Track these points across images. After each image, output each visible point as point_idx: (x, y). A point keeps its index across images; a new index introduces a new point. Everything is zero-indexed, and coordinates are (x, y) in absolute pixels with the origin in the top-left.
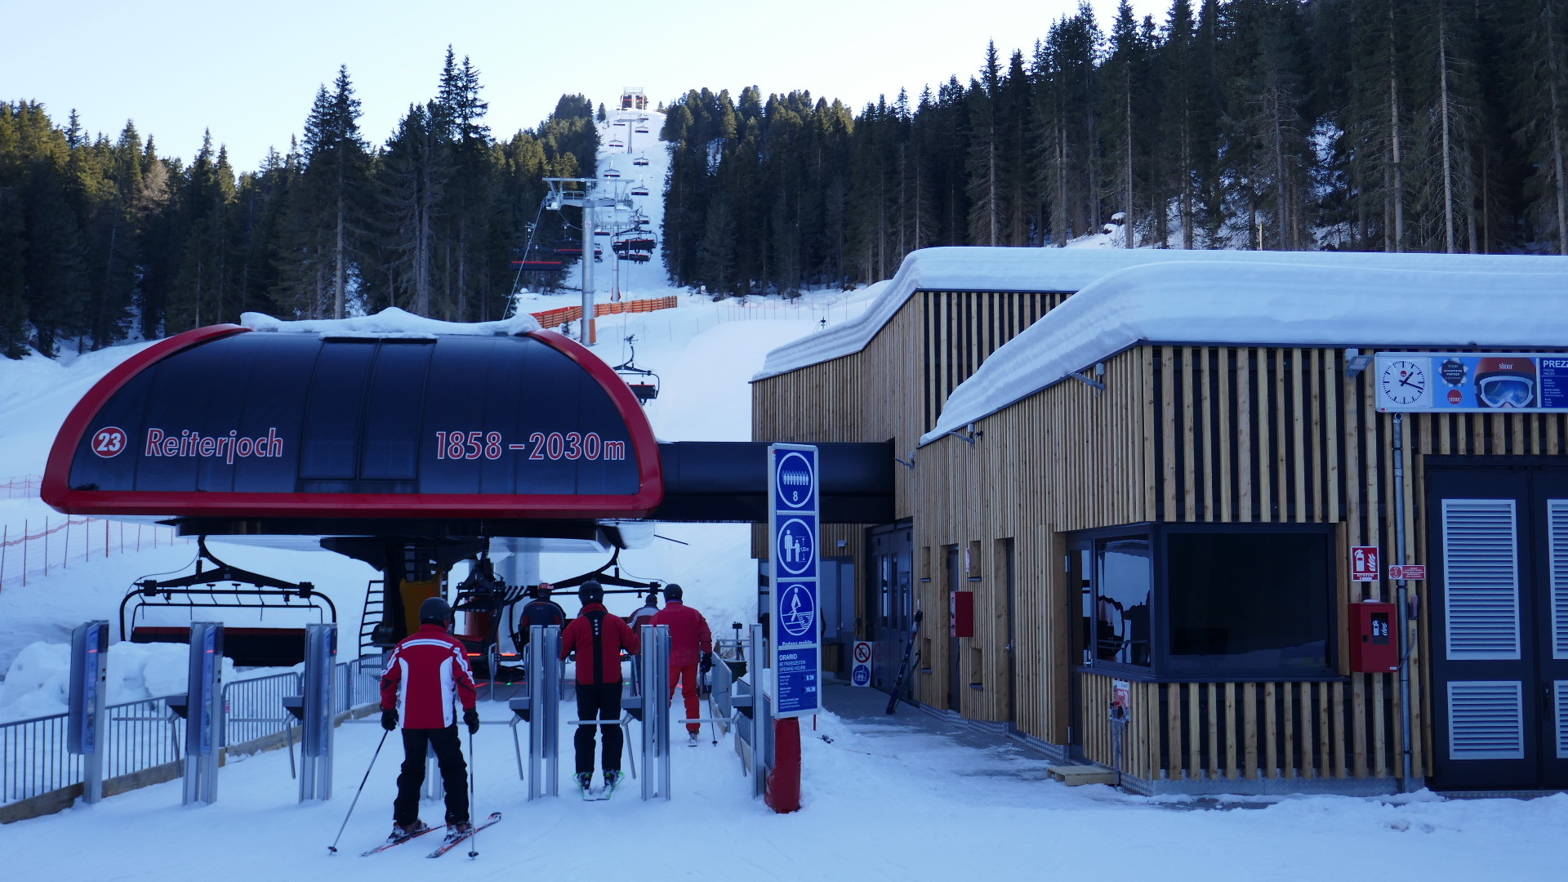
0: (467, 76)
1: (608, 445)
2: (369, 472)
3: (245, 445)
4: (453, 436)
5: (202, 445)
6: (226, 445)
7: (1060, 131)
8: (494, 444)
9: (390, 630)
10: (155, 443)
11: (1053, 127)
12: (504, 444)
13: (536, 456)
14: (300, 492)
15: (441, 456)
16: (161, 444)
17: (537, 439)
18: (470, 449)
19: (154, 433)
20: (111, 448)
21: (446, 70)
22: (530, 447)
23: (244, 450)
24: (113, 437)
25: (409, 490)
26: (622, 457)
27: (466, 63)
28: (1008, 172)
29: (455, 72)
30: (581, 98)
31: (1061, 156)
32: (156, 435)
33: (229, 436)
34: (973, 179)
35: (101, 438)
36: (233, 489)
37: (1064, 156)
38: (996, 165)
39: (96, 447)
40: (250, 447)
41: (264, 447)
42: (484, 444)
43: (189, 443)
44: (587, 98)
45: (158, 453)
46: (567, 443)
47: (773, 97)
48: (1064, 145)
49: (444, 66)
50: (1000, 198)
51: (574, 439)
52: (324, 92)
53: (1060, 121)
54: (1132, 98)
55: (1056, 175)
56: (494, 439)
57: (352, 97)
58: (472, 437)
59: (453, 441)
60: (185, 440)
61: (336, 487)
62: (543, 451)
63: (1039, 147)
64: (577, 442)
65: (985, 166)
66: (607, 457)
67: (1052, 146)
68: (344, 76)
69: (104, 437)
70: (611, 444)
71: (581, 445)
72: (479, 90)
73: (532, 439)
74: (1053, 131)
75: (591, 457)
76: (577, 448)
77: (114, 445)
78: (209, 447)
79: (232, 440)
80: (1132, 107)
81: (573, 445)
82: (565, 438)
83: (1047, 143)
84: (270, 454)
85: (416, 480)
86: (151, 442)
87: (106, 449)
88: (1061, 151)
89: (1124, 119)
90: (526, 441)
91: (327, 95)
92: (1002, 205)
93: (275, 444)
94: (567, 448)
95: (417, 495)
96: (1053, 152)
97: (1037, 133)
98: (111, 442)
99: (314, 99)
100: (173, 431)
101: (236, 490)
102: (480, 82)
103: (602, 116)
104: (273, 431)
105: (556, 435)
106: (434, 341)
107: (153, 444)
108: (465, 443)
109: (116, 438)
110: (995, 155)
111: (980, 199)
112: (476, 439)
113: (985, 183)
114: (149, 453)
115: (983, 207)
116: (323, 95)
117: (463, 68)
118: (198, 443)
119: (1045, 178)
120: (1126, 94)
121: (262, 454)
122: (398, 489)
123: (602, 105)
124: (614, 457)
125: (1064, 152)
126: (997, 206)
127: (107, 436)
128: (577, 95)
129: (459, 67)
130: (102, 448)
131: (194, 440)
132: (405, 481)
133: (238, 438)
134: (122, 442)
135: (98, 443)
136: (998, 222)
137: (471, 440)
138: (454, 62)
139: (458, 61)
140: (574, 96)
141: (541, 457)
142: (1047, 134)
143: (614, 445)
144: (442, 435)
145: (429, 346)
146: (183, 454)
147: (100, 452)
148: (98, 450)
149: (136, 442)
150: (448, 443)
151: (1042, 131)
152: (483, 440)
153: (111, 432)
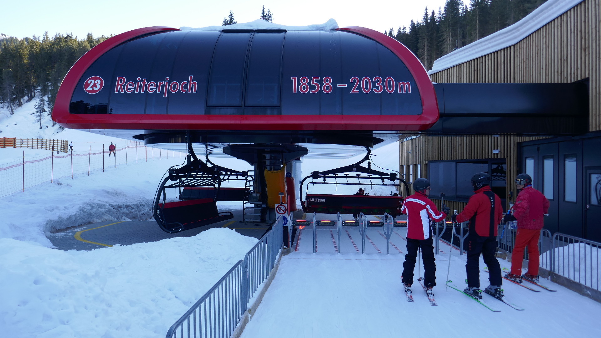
0: (269, 15)
1: (399, 83)
2: (250, 102)
3: (174, 86)
4: (302, 79)
5: (149, 87)
6: (163, 86)
7: (449, 33)
8: (328, 84)
9: (258, 195)
10: (120, 85)
11: (447, 32)
12: (334, 84)
13: (354, 91)
14: (208, 115)
15: (295, 91)
16: (124, 86)
17: (355, 81)
18: (313, 87)
19: (120, 80)
20: (95, 88)
21: (262, 14)
22: (351, 86)
23: (174, 89)
24: (96, 82)
25: (275, 113)
26: (409, 92)
27: (269, 11)
28: (431, 47)
29: (265, 14)
31: (449, 41)
32: (121, 80)
33: (165, 81)
34: (420, 50)
35: (89, 82)
36: (167, 112)
37: (450, 41)
38: (427, 46)
39: (86, 88)
40: (178, 87)
41: (186, 87)
42: (322, 84)
43: (141, 85)
45: (122, 91)
46: (374, 83)
48: (450, 37)
49: (262, 12)
50: (428, 55)
51: (378, 81)
52: (225, 20)
53: (449, 30)
54: (479, 18)
55: (448, 47)
56: (327, 81)
57: (234, 21)
58: (313, 80)
59: (302, 82)
60: (138, 83)
61: (230, 111)
62: (359, 88)
63: (442, 38)
64: (380, 83)
65: (424, 46)
66: (400, 91)
67: (447, 38)
68: (232, 14)
69: (91, 82)
70: (402, 83)
71: (383, 84)
72: (273, 20)
73: (352, 81)
74: (447, 33)
75: (390, 91)
76: (380, 86)
77: (96, 87)
78: (153, 87)
79: (167, 83)
80: (479, 21)
81: (378, 84)
82: (372, 81)
83: (445, 37)
84: (189, 91)
85: (280, 106)
86: (118, 84)
87: (92, 89)
88: (449, 39)
89: (476, 25)
90: (348, 82)
91: (226, 21)
92: (429, 57)
93: (193, 85)
94: (374, 86)
95: (280, 116)
96: (447, 40)
97: (441, 34)
98: (95, 85)
99: (223, 22)
100: (131, 77)
101: (169, 114)
102: (273, 17)
104: (191, 77)
105: (366, 78)
106: (285, 31)
107: (119, 86)
108: (309, 84)
109: (98, 82)
110: (427, 42)
111: (421, 56)
112: (316, 81)
113: (423, 51)
114: (117, 91)
115: (423, 58)
116: (225, 21)
117: (268, 13)
118: (146, 85)
119: (444, 48)
120: (477, 17)
121: (185, 91)
122: (269, 112)
124: (405, 92)
125: (450, 39)
126: (427, 58)
127: (93, 81)
129: (266, 13)
130: (89, 88)
131: (144, 83)
132: (272, 107)
133: (170, 82)
134: (101, 85)
135: (87, 85)
136: (427, 63)
137: (313, 81)
138: (265, 11)
139: (266, 11)
141: (358, 92)
142: (445, 34)
143: (404, 84)
144: (295, 79)
145: (283, 34)
146: (137, 91)
147: (88, 91)
148: (88, 89)
149: (109, 85)
150: (299, 84)
151: (443, 33)
152: (320, 82)
153: (95, 79)
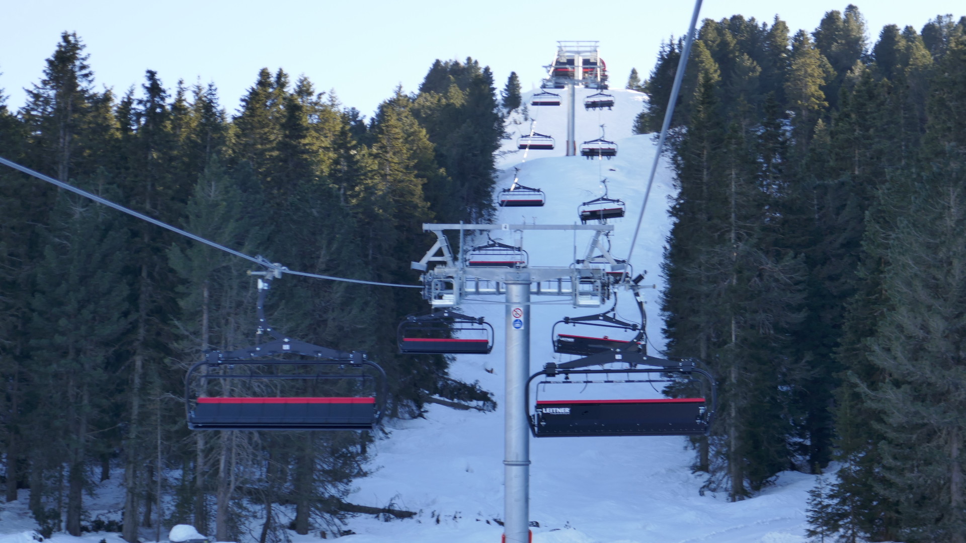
30: (471, 65)
44: (482, 65)
47: (889, 32)
103: (513, 99)
123: (513, 78)
128: (463, 62)
140: (456, 64)
